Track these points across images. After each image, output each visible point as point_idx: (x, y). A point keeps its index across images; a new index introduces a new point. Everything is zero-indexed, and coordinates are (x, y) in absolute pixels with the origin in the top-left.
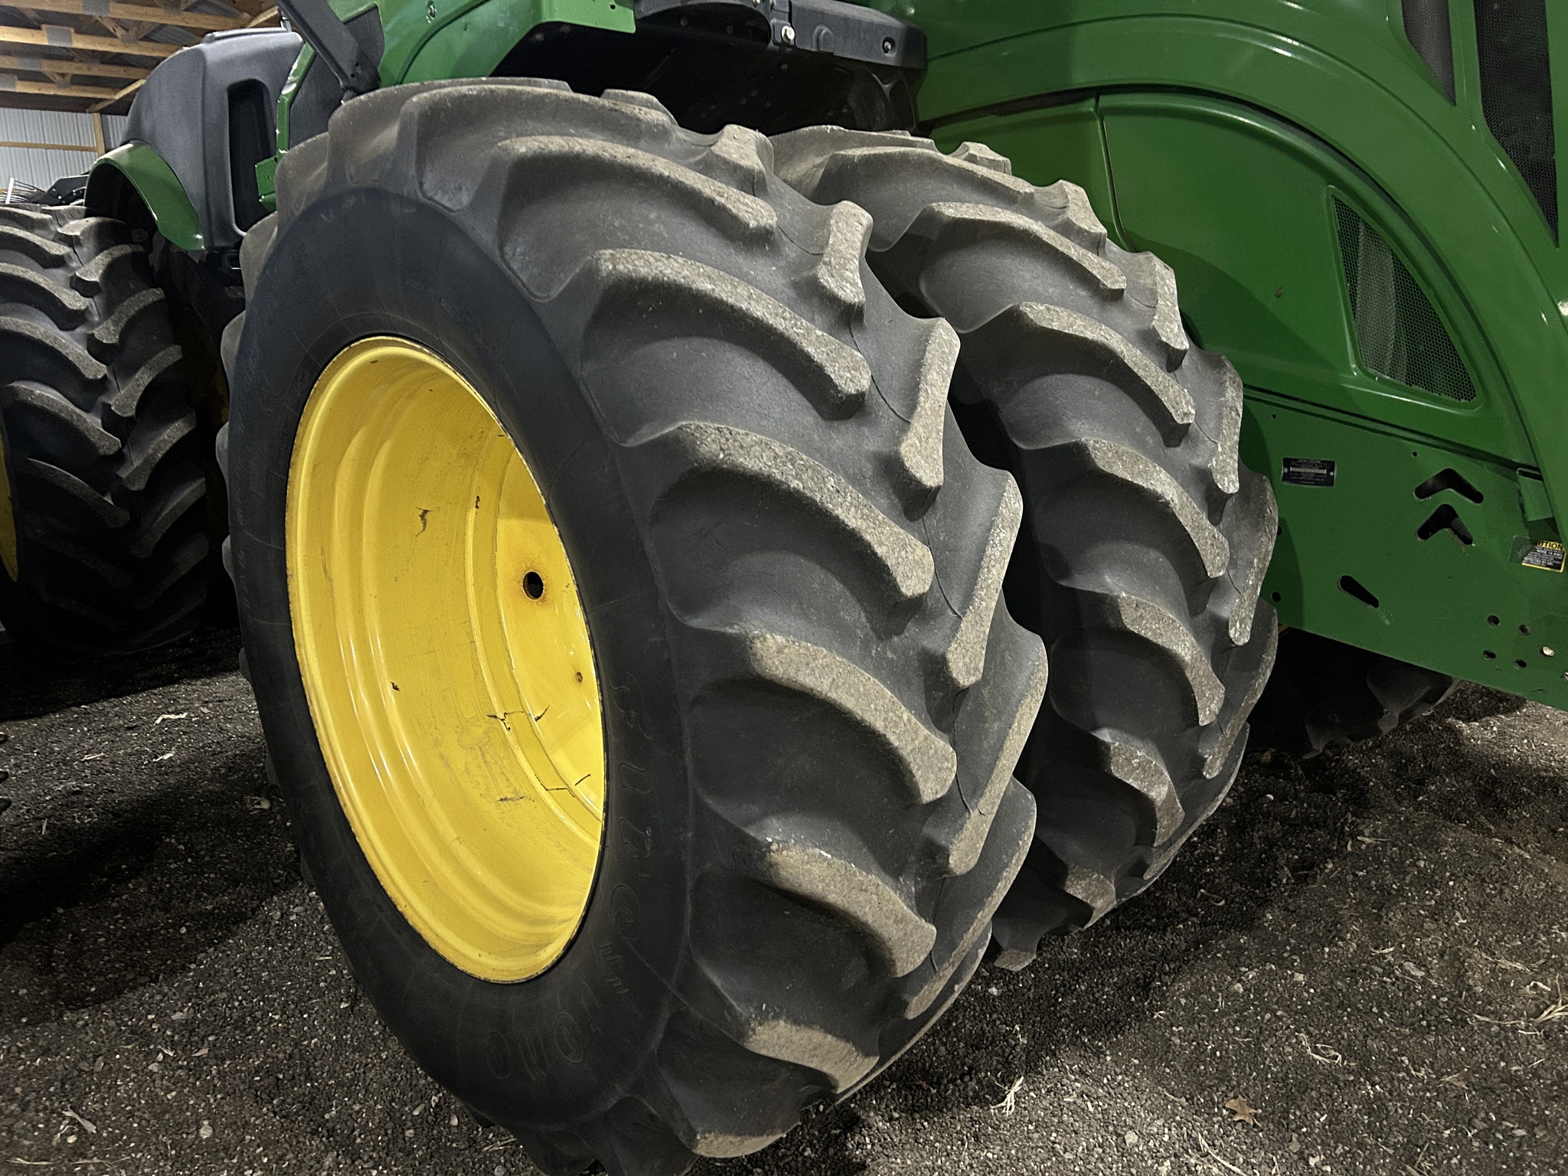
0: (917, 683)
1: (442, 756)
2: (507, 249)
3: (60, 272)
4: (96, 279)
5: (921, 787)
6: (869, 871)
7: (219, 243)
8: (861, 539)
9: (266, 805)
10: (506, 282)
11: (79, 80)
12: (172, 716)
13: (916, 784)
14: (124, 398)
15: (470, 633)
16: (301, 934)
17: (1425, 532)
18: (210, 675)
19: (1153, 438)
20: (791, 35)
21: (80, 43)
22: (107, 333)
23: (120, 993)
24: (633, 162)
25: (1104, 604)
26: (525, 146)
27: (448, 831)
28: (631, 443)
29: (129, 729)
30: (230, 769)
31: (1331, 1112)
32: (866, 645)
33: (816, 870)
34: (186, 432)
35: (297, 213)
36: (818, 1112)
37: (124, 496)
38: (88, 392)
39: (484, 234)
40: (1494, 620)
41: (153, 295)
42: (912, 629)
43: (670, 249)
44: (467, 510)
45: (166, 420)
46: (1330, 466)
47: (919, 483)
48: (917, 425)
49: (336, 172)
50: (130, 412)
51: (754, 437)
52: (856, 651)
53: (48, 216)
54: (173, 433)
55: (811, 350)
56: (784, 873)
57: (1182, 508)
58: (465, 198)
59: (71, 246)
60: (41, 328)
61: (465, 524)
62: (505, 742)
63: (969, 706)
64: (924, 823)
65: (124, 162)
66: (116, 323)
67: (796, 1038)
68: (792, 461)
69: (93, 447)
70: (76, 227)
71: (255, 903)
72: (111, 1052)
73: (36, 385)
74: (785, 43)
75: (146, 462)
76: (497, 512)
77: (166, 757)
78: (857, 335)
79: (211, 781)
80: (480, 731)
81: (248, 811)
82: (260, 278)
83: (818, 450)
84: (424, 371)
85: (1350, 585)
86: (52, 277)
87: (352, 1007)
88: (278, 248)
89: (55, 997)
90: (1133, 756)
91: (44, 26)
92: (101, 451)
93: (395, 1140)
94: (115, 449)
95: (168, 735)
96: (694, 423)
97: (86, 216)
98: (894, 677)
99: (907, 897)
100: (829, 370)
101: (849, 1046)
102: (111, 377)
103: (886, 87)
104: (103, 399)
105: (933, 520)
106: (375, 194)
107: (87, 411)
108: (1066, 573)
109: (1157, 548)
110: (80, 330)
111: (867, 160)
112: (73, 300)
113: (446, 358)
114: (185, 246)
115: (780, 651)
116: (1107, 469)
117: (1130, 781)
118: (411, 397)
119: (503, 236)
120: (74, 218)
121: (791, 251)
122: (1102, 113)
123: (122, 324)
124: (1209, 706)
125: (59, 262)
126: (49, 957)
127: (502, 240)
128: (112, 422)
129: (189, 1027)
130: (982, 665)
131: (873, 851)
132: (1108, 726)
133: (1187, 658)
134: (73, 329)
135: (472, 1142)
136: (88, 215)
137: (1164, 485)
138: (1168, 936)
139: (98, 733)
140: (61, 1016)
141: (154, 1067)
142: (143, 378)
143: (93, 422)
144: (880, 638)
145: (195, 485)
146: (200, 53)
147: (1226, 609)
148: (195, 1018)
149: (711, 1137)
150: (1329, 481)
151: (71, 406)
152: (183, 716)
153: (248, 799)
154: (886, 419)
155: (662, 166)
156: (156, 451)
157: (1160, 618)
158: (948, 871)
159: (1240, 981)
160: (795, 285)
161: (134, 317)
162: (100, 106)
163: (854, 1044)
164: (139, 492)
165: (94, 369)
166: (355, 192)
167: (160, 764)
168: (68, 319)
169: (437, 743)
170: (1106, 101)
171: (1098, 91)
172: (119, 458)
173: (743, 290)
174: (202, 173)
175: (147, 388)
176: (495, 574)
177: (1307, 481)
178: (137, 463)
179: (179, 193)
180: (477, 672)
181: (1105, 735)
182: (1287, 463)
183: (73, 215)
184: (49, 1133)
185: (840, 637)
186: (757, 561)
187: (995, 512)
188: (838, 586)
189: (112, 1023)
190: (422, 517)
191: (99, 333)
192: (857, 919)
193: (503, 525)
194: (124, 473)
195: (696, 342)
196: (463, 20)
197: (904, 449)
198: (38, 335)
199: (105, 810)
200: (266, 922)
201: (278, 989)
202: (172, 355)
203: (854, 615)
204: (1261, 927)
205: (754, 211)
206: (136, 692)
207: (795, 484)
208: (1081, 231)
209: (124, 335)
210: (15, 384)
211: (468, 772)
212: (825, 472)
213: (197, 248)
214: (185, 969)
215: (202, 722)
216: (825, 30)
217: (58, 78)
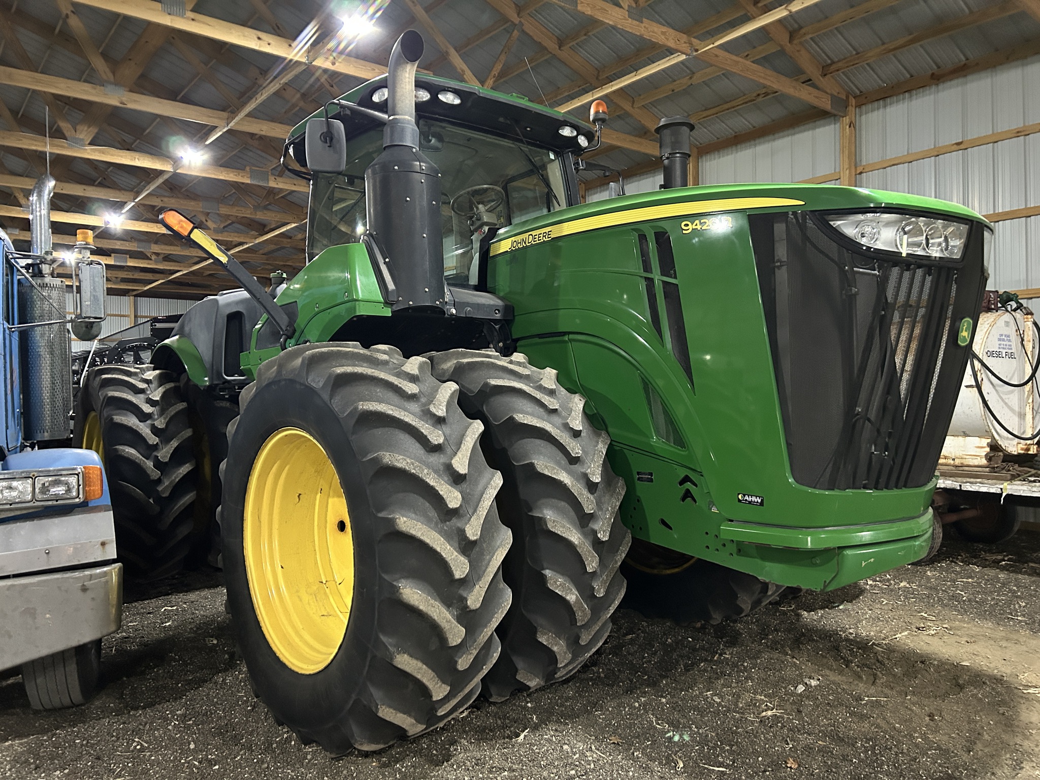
0: (456, 539)
1: (299, 597)
2: (332, 401)
3: (142, 396)
4: (158, 398)
5: (454, 572)
6: (435, 600)
7: (216, 382)
8: (435, 489)
9: (215, 642)
10: (331, 411)
11: (124, 280)
12: (170, 608)
13: (452, 571)
14: (164, 454)
15: (314, 546)
16: (231, 687)
17: (683, 499)
18: (187, 592)
19: (564, 461)
20: (454, 311)
21: (131, 263)
22: (160, 423)
23: (154, 705)
24: (373, 374)
25: (542, 521)
26: (339, 370)
27: (300, 626)
28: (365, 460)
29: (149, 613)
30: (198, 628)
31: (652, 741)
32: (436, 524)
33: (416, 597)
34: (190, 469)
35: (264, 385)
36: (441, 740)
37: (159, 499)
38: (149, 450)
39: (325, 396)
40: (707, 533)
41: (182, 406)
42: (454, 520)
43: (380, 401)
44: (317, 494)
45: (181, 464)
46: (651, 474)
47: (458, 472)
48: (459, 454)
49: (279, 372)
50: (167, 460)
51: (401, 457)
52: (432, 525)
53: (138, 370)
54: (184, 469)
55: (423, 431)
56: (404, 597)
57: (573, 486)
58: (321, 384)
59: (148, 384)
60: (132, 421)
61: (316, 499)
62: (325, 593)
63: (477, 549)
64: (459, 588)
65: (175, 346)
66: (165, 419)
67: (411, 662)
68: (413, 464)
69: (148, 476)
70: (150, 375)
71: (211, 676)
72: (152, 723)
73: (126, 447)
74: (452, 315)
75: (171, 483)
76: (329, 496)
77: (167, 624)
78: (443, 426)
79: (189, 633)
80: (315, 588)
81: (206, 644)
82: (247, 406)
83: (424, 461)
84: (303, 439)
85: (663, 522)
86: (139, 398)
87: (253, 709)
88: (255, 396)
89: (126, 707)
90: (557, 580)
91: (113, 255)
92: (152, 478)
93: (268, 748)
94: (158, 477)
95: (168, 616)
96: (382, 453)
97: (154, 370)
98: (448, 536)
99: (453, 615)
100: (429, 437)
101: (433, 674)
102: (160, 443)
103: (497, 327)
104: (155, 453)
105: (464, 485)
106: (292, 381)
107: (147, 459)
108: (531, 510)
109: (564, 501)
110: (149, 422)
111: (468, 363)
112: (147, 409)
113: (311, 434)
114: (199, 384)
115: (404, 523)
116: (541, 472)
117: (557, 591)
118: (298, 449)
119: (332, 396)
120: (149, 370)
121: (423, 400)
122: (571, 340)
123: (167, 419)
124: (592, 564)
125: (142, 391)
126: (122, 694)
127: (331, 398)
128: (158, 464)
129: (184, 715)
130: (479, 533)
131: (438, 595)
132: (549, 569)
133: (576, 543)
134: (145, 421)
135: (299, 750)
136: (154, 369)
137: (564, 477)
138: (615, 687)
139: (134, 615)
140: (130, 712)
141: (170, 727)
142: (174, 444)
143: (150, 464)
144: (442, 522)
145: (192, 494)
146: (216, 301)
147: (596, 526)
148: (186, 713)
149: (384, 707)
150: (651, 480)
151: (141, 457)
152: (175, 608)
153: (207, 639)
154: (449, 451)
155: (382, 375)
156: (175, 478)
157: (564, 527)
158: (468, 607)
159: (638, 702)
160: (423, 411)
161: (173, 416)
162: (135, 293)
163: (436, 674)
164: (166, 497)
165: (153, 440)
166: (285, 380)
167: (165, 627)
168: (143, 417)
169: (297, 591)
170: (571, 336)
171: (569, 333)
172: (159, 481)
173: (403, 413)
174: (211, 352)
175: (176, 449)
176: (326, 522)
177: (645, 481)
178: (167, 483)
179: (200, 360)
180: (316, 563)
181: (548, 573)
182: (638, 473)
183: (148, 369)
184: (129, 745)
185: (428, 521)
186: (400, 496)
187: (489, 483)
188: (428, 504)
189: (152, 714)
190: (299, 496)
191: (157, 423)
192: (431, 617)
193: (330, 500)
194: (160, 488)
195: (387, 429)
196: (329, 311)
197: (453, 462)
198: (130, 424)
199: (141, 644)
200: (216, 683)
201: (221, 704)
202: (188, 433)
203: (433, 514)
204: (659, 686)
205: (411, 388)
206: (151, 599)
207: (413, 471)
208: (545, 388)
209: (167, 424)
210: (117, 447)
211: (309, 604)
212: (424, 467)
213: (205, 384)
214: (181, 698)
215: (184, 610)
216: (469, 309)
217: (114, 279)
